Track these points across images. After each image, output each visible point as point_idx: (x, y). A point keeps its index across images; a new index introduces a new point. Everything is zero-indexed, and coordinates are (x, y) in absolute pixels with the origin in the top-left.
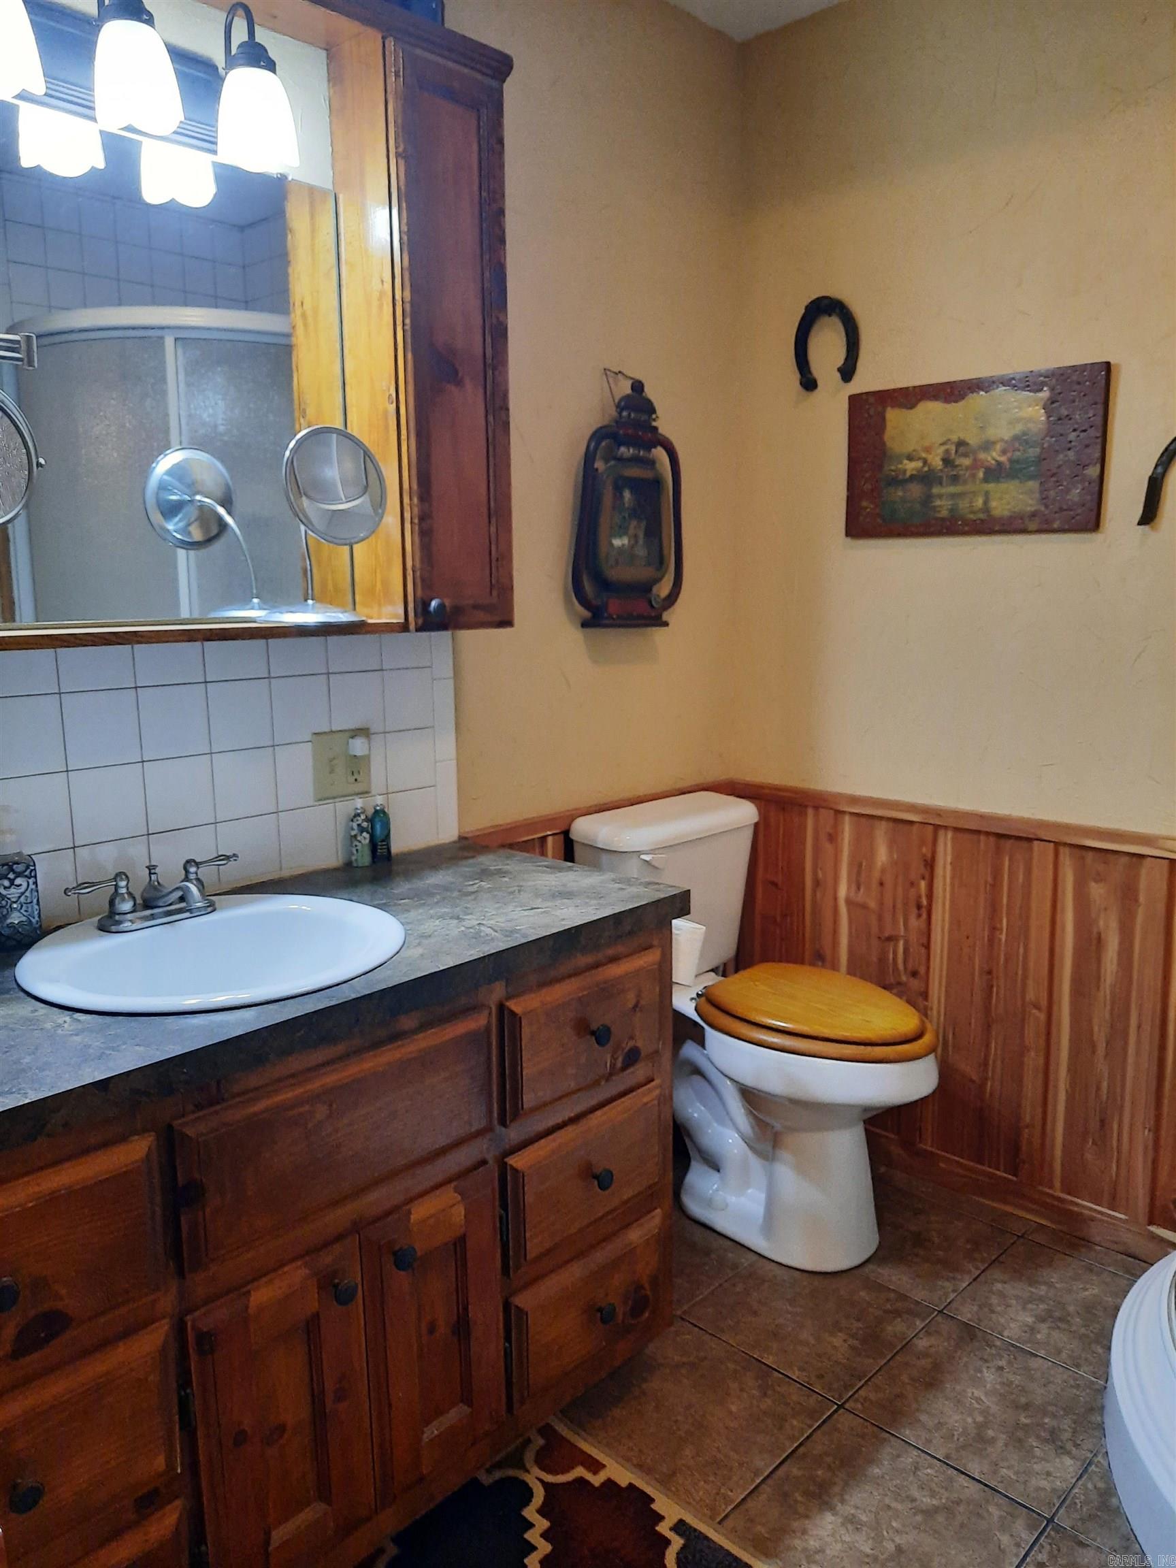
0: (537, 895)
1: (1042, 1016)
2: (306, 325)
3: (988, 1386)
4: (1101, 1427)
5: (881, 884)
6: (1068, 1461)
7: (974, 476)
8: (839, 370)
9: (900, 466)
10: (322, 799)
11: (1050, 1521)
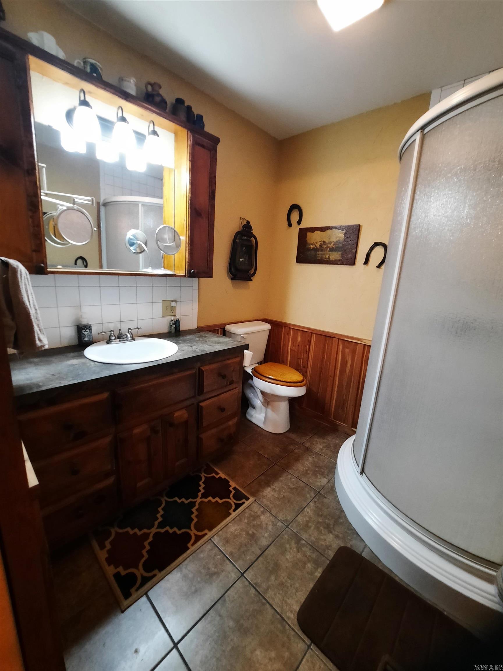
0: (212, 343)
1: (332, 379)
2: (167, 201)
3: (310, 461)
4: (334, 472)
5: (298, 346)
6: (325, 479)
7: (326, 250)
8: (297, 222)
9: (310, 246)
10: (164, 316)
11: (319, 492)
